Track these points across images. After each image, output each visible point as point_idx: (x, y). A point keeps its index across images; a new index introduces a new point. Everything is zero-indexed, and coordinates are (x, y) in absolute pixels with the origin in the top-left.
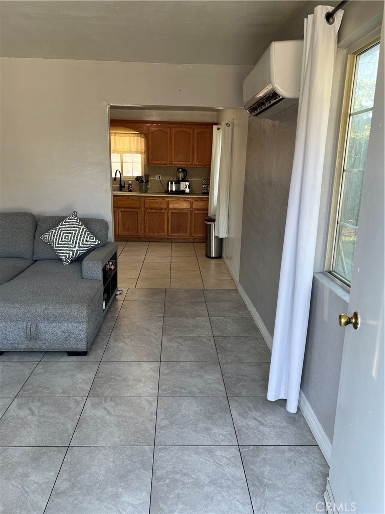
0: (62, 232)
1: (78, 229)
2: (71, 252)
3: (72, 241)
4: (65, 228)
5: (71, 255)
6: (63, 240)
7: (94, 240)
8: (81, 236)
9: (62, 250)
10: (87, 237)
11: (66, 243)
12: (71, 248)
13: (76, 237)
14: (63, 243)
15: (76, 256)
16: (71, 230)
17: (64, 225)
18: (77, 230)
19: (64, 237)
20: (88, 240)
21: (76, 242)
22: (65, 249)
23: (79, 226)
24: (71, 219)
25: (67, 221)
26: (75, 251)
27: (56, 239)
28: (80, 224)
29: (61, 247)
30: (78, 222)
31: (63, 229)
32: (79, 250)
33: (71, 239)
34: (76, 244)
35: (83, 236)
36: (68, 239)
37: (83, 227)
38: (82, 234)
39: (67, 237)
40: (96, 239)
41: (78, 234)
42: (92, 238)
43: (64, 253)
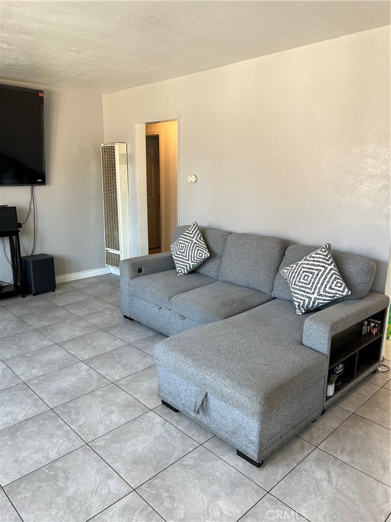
0: (303, 269)
1: (323, 269)
2: (307, 300)
3: (311, 285)
4: (307, 264)
5: (306, 302)
6: (301, 280)
7: (341, 289)
8: (325, 279)
9: (296, 293)
10: (332, 283)
11: (304, 285)
12: (308, 293)
13: (317, 279)
14: (300, 284)
15: (313, 305)
16: (313, 269)
17: (308, 260)
18: (321, 270)
19: (302, 277)
20: (333, 287)
21: (316, 287)
22: (300, 293)
23: (326, 266)
24: (318, 254)
25: (313, 255)
26: (313, 299)
27: (294, 278)
28: (329, 262)
29: (296, 289)
30: (326, 259)
31: (305, 266)
32: (318, 299)
33: (311, 280)
34: (315, 289)
35: (327, 280)
36: (307, 280)
37: (332, 266)
38: (326, 277)
39: (306, 278)
40: (344, 288)
41: (321, 276)
42: (339, 285)
43: (298, 298)
